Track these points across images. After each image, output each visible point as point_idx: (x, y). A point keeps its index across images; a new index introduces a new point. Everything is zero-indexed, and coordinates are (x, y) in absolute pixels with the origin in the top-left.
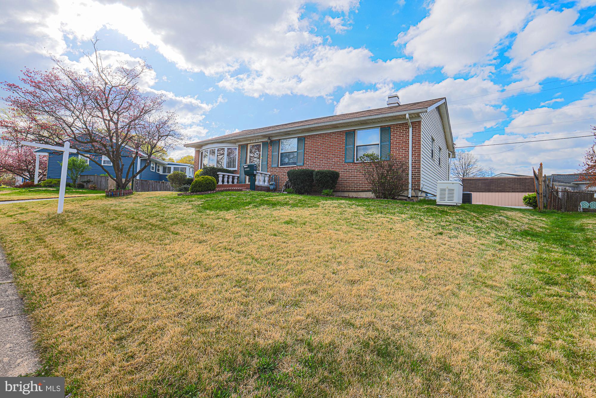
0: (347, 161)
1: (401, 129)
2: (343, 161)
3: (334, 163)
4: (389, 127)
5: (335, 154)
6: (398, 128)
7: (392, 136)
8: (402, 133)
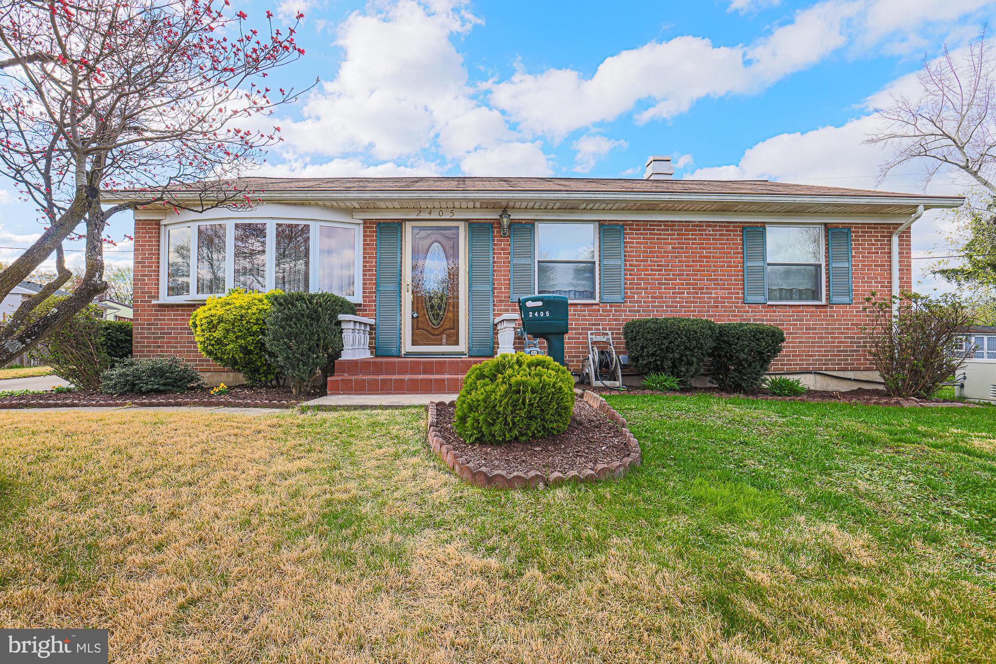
0: (750, 299)
1: (873, 236)
2: (738, 298)
3: (715, 302)
4: (848, 227)
5: (716, 280)
6: (867, 232)
7: (853, 249)
8: (873, 245)
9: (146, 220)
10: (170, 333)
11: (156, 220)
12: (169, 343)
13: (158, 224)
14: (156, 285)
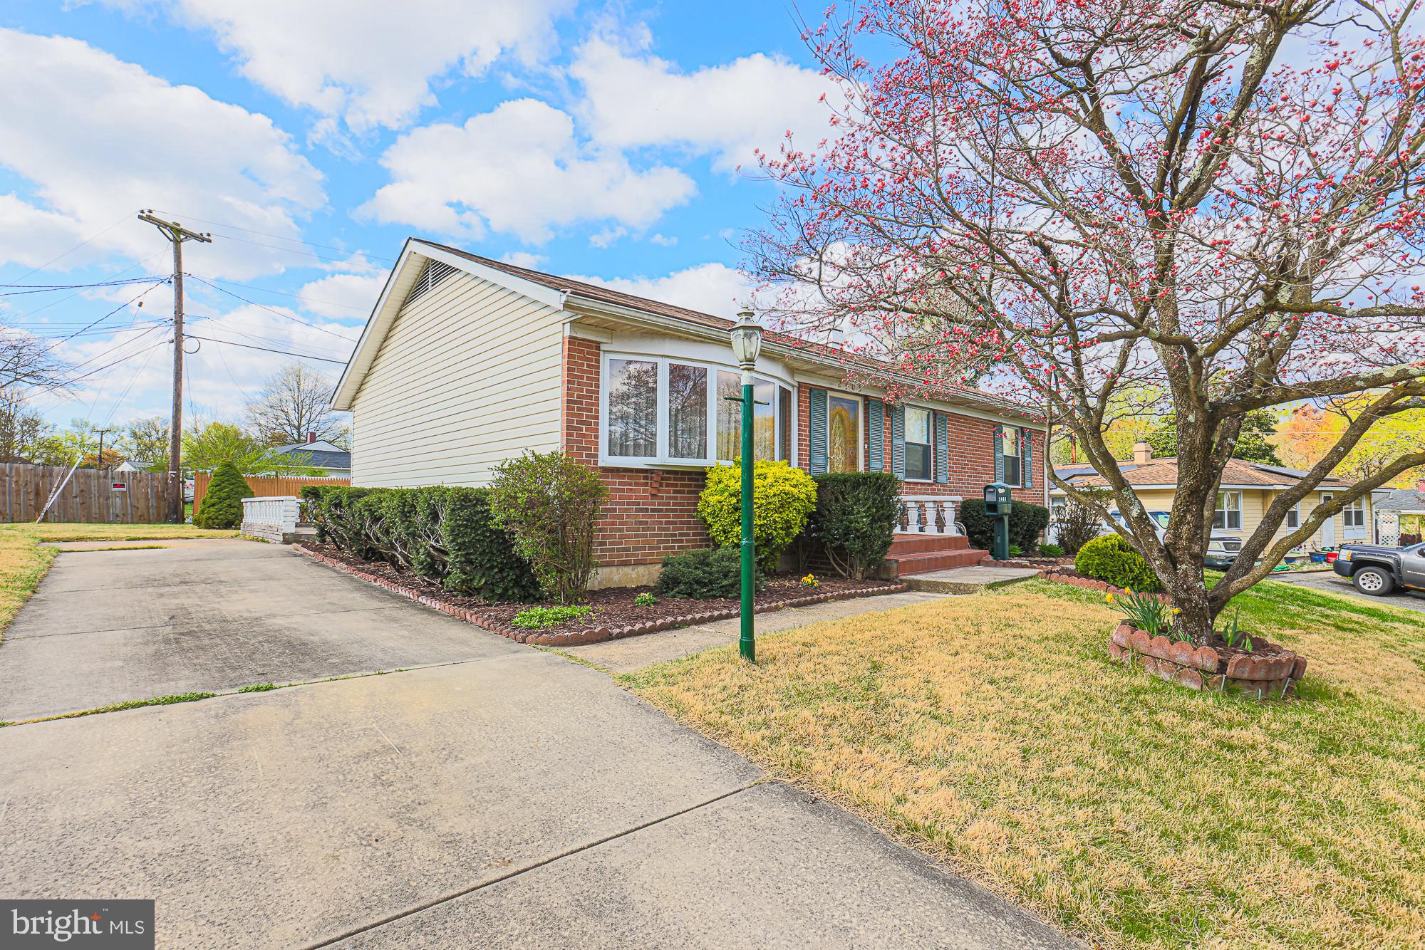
7: (1032, 448)
9: (584, 340)
10: (615, 510)
11: (596, 342)
12: (613, 524)
13: (598, 348)
14: (596, 437)
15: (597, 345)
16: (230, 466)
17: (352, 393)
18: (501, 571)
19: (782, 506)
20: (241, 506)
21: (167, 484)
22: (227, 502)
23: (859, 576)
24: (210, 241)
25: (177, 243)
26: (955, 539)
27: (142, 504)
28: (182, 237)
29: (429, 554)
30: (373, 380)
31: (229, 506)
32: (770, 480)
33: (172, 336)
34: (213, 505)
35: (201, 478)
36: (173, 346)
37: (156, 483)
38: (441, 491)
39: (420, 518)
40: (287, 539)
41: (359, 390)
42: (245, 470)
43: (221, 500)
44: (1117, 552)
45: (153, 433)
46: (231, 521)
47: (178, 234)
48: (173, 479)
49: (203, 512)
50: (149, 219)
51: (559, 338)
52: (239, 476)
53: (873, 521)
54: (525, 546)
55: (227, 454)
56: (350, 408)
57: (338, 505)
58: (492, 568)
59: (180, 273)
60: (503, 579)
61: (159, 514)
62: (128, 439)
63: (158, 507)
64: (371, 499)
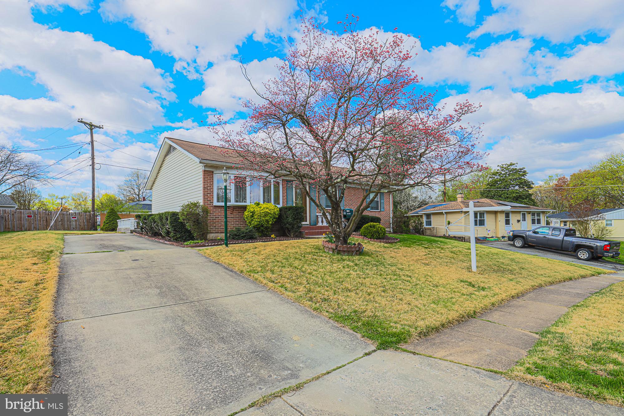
7: (384, 197)
8: (387, 197)
9: (208, 170)
10: (219, 217)
13: (213, 173)
14: (213, 197)
15: (213, 172)
16: (112, 209)
17: (152, 184)
18: (185, 233)
19: (265, 216)
20: (117, 223)
21: (90, 217)
22: (112, 222)
23: (292, 236)
24: (103, 128)
25: (91, 129)
26: (326, 226)
27: (82, 224)
28: (93, 127)
29: (166, 230)
30: (158, 180)
31: (113, 223)
32: (262, 208)
33: (91, 163)
34: (107, 223)
35: (102, 215)
36: (91, 167)
37: (87, 217)
38: (168, 212)
39: (164, 221)
40: (132, 232)
41: (154, 183)
42: (118, 211)
43: (110, 221)
44: (369, 228)
45: (81, 198)
46: (114, 228)
47: (91, 127)
48: (93, 215)
49: (104, 226)
50: (81, 122)
51: (201, 170)
52: (116, 213)
53: (294, 219)
54: (188, 226)
55: (112, 206)
56: (151, 189)
57: (145, 219)
58: (182, 232)
59: (93, 140)
60: (185, 235)
61: (88, 228)
62: (71, 201)
63: (88, 225)
64: (153, 216)
